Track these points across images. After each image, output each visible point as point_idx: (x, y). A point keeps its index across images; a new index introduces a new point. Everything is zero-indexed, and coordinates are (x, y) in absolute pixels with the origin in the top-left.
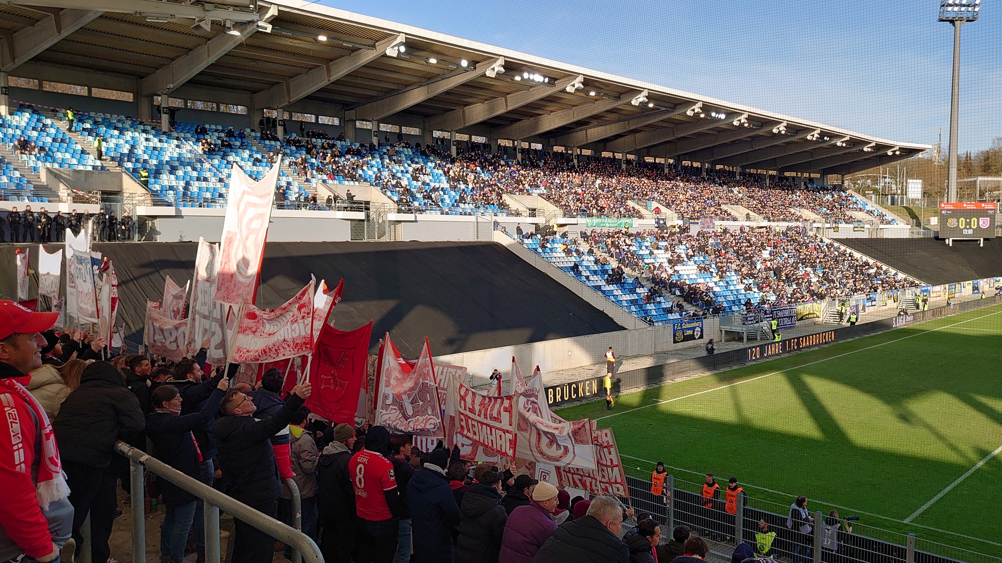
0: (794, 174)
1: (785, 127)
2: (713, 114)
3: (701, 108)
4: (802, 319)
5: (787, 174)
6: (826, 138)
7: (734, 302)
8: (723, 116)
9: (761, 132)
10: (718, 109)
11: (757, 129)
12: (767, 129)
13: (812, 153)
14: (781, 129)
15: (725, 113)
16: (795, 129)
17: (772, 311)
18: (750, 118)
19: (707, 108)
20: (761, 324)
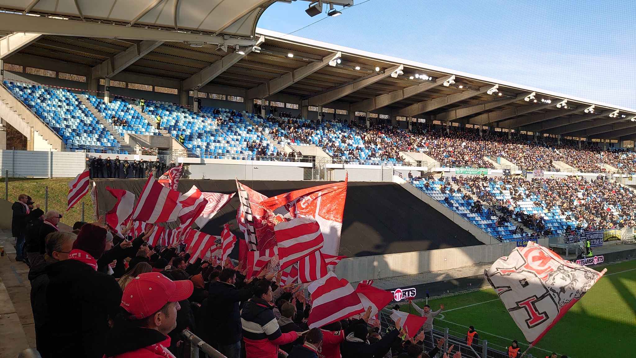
0: (598, 140)
1: (594, 109)
2: (543, 100)
3: (534, 96)
4: (607, 241)
5: (594, 140)
6: (623, 116)
7: (558, 227)
8: (549, 102)
9: (576, 112)
10: (546, 97)
11: (573, 110)
12: (581, 110)
13: (613, 126)
14: (590, 110)
15: (550, 100)
16: (600, 110)
17: (586, 235)
18: (569, 103)
19: (539, 96)
20: (578, 243)
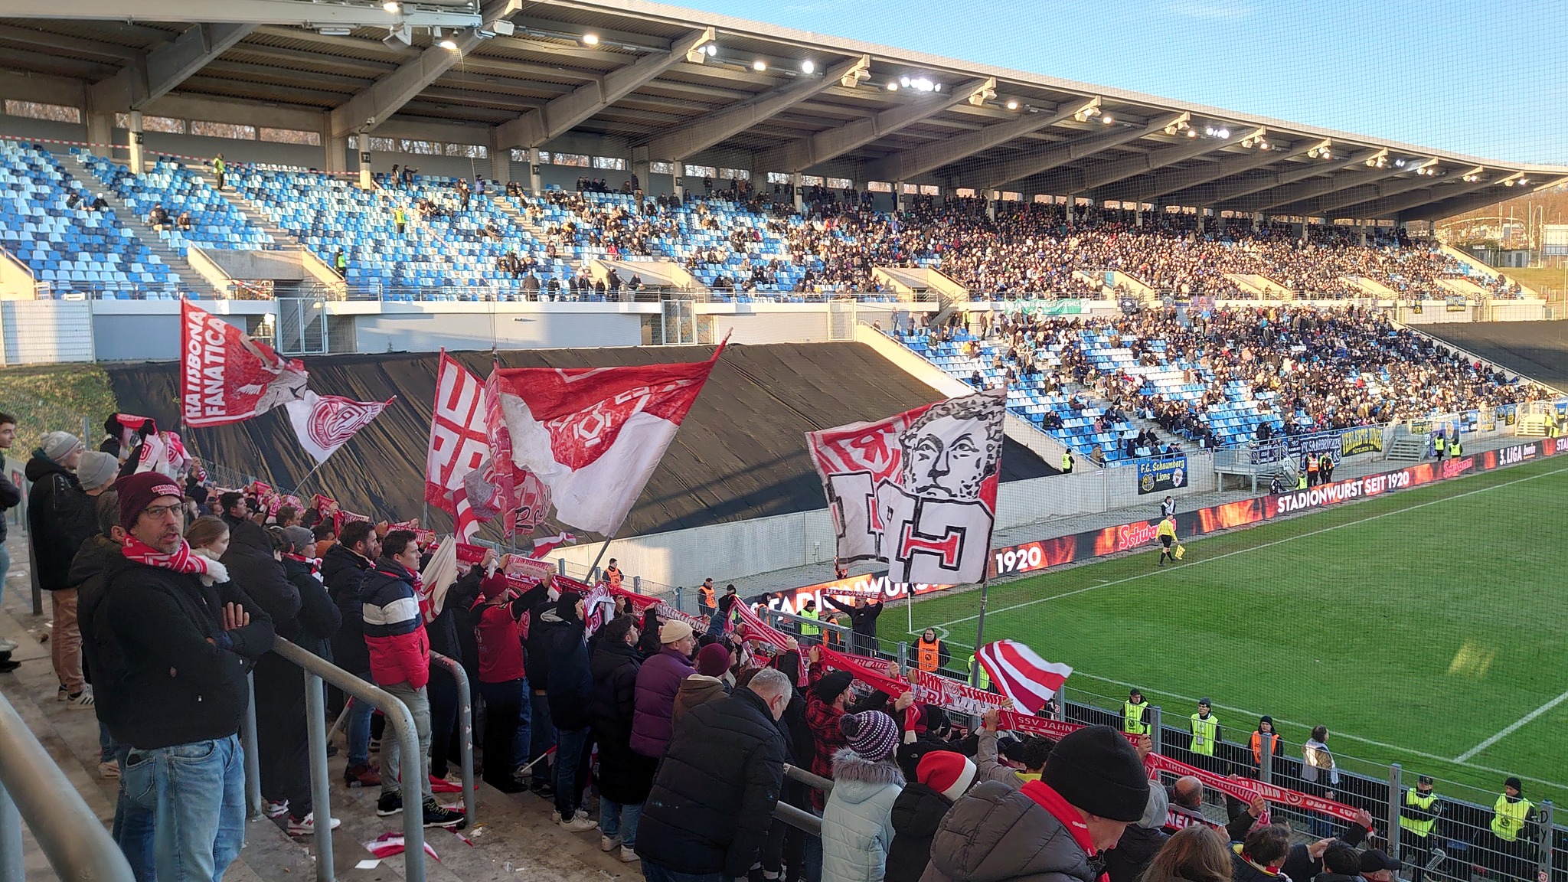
0: (1350, 222)
1: (1329, 147)
2: (1210, 131)
3: (1188, 122)
4: (1350, 453)
5: (1339, 222)
6: (1398, 163)
7: (1240, 429)
8: (1224, 134)
10: (1217, 122)
11: (1282, 152)
12: (1301, 151)
13: (1376, 187)
14: (1321, 151)
15: (1228, 128)
16: (1348, 150)
18: (1270, 135)
19: (1198, 120)
20: (1281, 463)
